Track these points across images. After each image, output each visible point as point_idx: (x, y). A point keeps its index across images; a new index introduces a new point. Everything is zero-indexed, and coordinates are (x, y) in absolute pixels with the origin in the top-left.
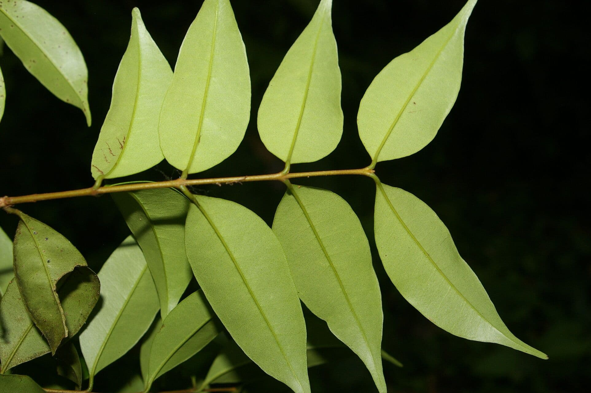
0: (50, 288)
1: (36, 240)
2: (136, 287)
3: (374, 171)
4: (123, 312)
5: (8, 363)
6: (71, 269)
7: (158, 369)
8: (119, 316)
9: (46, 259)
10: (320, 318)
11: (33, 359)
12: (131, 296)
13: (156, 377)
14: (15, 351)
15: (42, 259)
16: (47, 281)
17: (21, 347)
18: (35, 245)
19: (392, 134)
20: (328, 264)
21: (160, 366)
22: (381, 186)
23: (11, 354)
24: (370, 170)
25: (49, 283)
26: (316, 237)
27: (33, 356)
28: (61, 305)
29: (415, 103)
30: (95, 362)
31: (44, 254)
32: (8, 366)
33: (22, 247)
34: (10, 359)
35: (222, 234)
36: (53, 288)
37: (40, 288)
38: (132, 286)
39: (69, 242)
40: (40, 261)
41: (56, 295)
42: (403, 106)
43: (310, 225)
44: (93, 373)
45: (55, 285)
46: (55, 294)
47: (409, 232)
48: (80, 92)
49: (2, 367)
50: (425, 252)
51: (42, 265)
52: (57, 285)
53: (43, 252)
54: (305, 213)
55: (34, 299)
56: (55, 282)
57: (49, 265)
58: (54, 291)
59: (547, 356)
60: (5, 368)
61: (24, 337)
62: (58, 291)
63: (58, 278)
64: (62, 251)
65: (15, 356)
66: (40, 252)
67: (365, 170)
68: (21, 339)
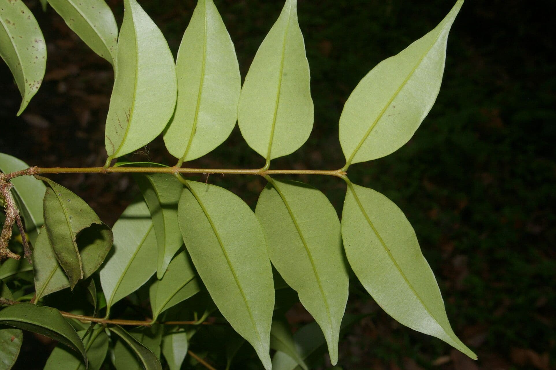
0: (71, 239)
1: (61, 200)
2: (148, 235)
3: (346, 173)
4: (136, 255)
5: (41, 293)
6: (88, 225)
7: (163, 305)
8: (133, 258)
9: (68, 215)
10: (293, 288)
11: (61, 289)
12: (143, 242)
13: (161, 310)
14: (47, 282)
15: (65, 215)
16: (69, 233)
17: (52, 280)
18: (60, 203)
19: (369, 136)
20: (302, 245)
21: (165, 302)
22: (352, 186)
23: (44, 285)
24: (342, 172)
25: (70, 234)
26: (293, 222)
27: (62, 287)
28: (79, 253)
29: (394, 107)
30: (112, 295)
31: (67, 211)
32: (41, 295)
33: (50, 204)
34: (43, 289)
35: (209, 213)
36: (73, 239)
37: (63, 238)
38: (145, 234)
39: (87, 204)
40: (64, 216)
41: (76, 245)
42: (383, 110)
43: (288, 211)
44: (110, 304)
45: (75, 237)
46: (74, 244)
47: (373, 228)
48: (111, 49)
49: (36, 295)
50: (386, 248)
51: (65, 219)
52: (76, 236)
53: (66, 210)
54: (284, 201)
55: (58, 245)
56: (76, 234)
57: (71, 221)
58: (74, 241)
59: (477, 357)
60: (39, 296)
61: (54, 271)
62: (77, 241)
63: (78, 231)
64: (81, 211)
65: (47, 286)
66: (64, 210)
67: (338, 172)
68: (52, 273)
